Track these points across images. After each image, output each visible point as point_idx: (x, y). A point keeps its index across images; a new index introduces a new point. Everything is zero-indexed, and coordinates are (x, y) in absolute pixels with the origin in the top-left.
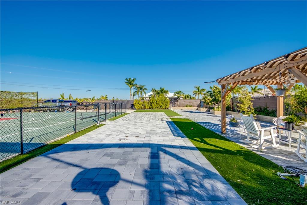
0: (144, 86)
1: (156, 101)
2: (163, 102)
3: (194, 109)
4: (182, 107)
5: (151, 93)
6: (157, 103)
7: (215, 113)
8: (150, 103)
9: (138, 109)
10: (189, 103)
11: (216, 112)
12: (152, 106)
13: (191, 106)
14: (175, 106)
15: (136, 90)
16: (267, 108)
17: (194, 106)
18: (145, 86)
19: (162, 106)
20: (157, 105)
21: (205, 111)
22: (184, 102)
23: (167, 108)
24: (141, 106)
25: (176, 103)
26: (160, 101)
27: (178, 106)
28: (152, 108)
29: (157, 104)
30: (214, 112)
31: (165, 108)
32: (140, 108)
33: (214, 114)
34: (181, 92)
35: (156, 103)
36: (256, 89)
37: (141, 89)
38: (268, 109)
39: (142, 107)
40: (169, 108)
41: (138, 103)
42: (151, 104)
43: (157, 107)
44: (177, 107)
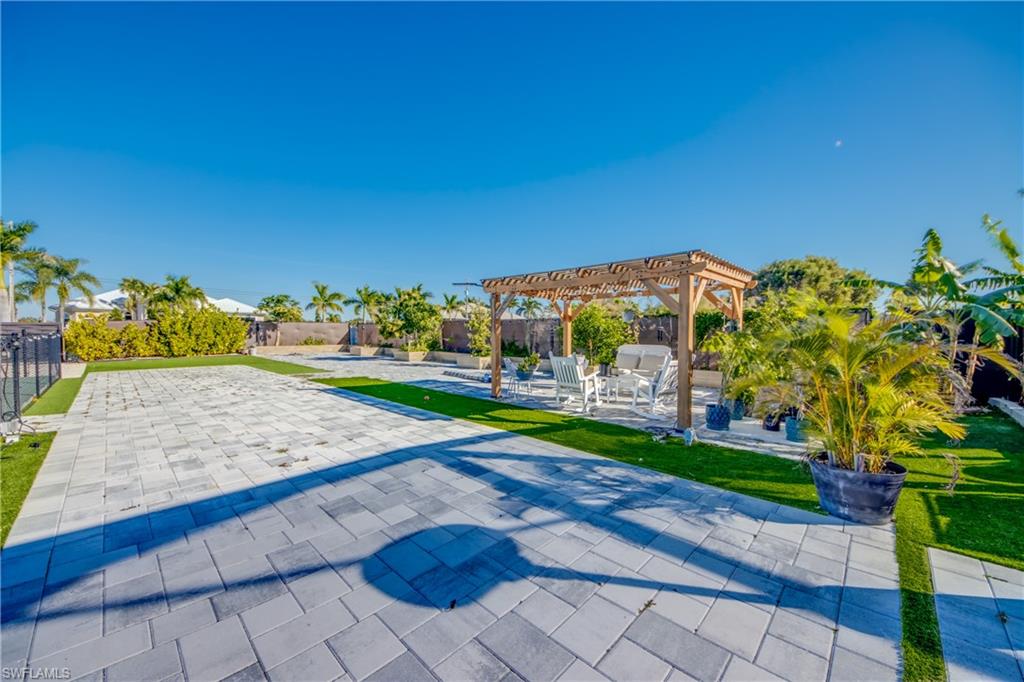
0: (77, 261)
1: (190, 327)
2: (219, 328)
3: (333, 350)
4: (293, 347)
5: (116, 294)
6: (195, 331)
7: (410, 358)
8: (160, 333)
9: (96, 358)
10: (316, 332)
11: (411, 354)
12: (168, 344)
13: (320, 342)
14: (265, 344)
15: (28, 279)
16: (515, 341)
17: (330, 343)
18: (84, 262)
19: (214, 344)
20: (192, 342)
21: (371, 355)
22: (297, 331)
23: (237, 351)
24: (111, 347)
25: (268, 333)
26: (205, 326)
27: (277, 344)
28: (170, 350)
29: (193, 338)
30: (408, 356)
31: (230, 352)
32: (107, 354)
33: (407, 361)
34: (286, 297)
35: (187, 335)
36: (454, 303)
37: (61, 272)
38: (517, 344)
39: (117, 350)
40: (247, 351)
41: (93, 334)
42: (165, 336)
43: (193, 350)
44: (275, 345)
